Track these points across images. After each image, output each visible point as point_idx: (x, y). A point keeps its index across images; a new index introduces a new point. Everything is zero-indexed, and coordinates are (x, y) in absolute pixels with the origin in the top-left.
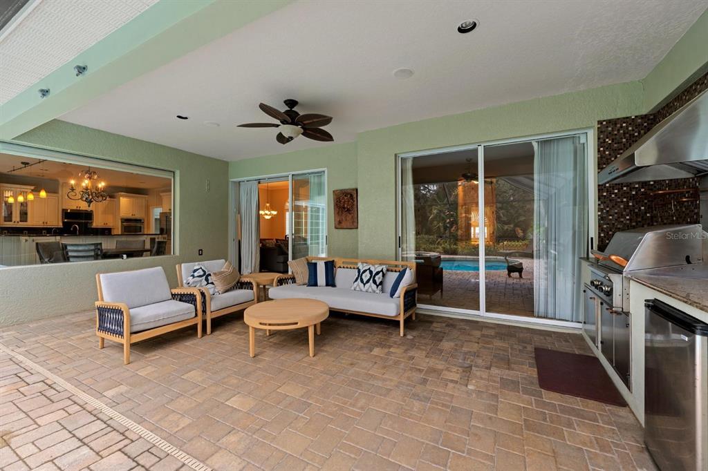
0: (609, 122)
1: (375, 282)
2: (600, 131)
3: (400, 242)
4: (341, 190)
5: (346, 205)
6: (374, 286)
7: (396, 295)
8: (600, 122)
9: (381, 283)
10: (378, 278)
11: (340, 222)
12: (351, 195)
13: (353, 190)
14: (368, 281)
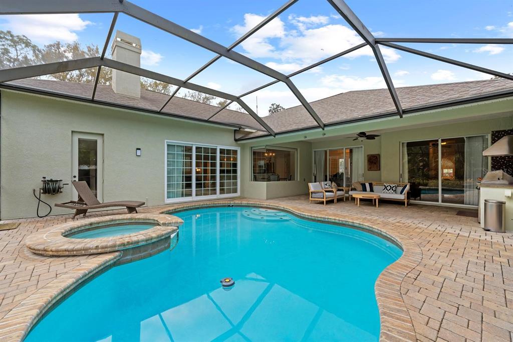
0: (497, 132)
1: (393, 190)
2: (492, 135)
3: (401, 176)
4: (371, 155)
5: (374, 162)
6: (392, 191)
7: (403, 193)
8: (493, 132)
9: (395, 190)
10: (394, 189)
11: (370, 168)
12: (377, 157)
13: (377, 155)
14: (390, 189)
